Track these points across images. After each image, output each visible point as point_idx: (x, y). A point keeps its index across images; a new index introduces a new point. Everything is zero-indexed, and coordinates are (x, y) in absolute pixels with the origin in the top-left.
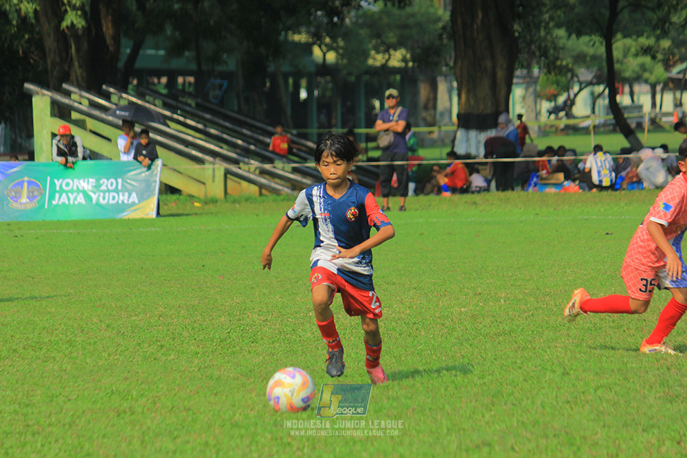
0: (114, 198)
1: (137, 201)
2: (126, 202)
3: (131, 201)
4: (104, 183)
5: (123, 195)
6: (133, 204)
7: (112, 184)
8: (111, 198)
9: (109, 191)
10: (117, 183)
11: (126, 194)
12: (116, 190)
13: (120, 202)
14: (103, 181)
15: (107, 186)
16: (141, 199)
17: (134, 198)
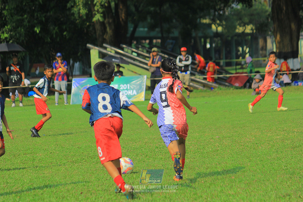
0: (126, 93)
1: (136, 93)
2: (131, 94)
3: (133, 94)
4: (121, 86)
5: (130, 91)
6: (134, 95)
7: (125, 87)
8: (125, 93)
9: (124, 90)
10: (127, 86)
11: (131, 91)
12: (127, 89)
13: (129, 94)
14: (121, 85)
15: (123, 88)
16: (138, 93)
17: (135, 92)
